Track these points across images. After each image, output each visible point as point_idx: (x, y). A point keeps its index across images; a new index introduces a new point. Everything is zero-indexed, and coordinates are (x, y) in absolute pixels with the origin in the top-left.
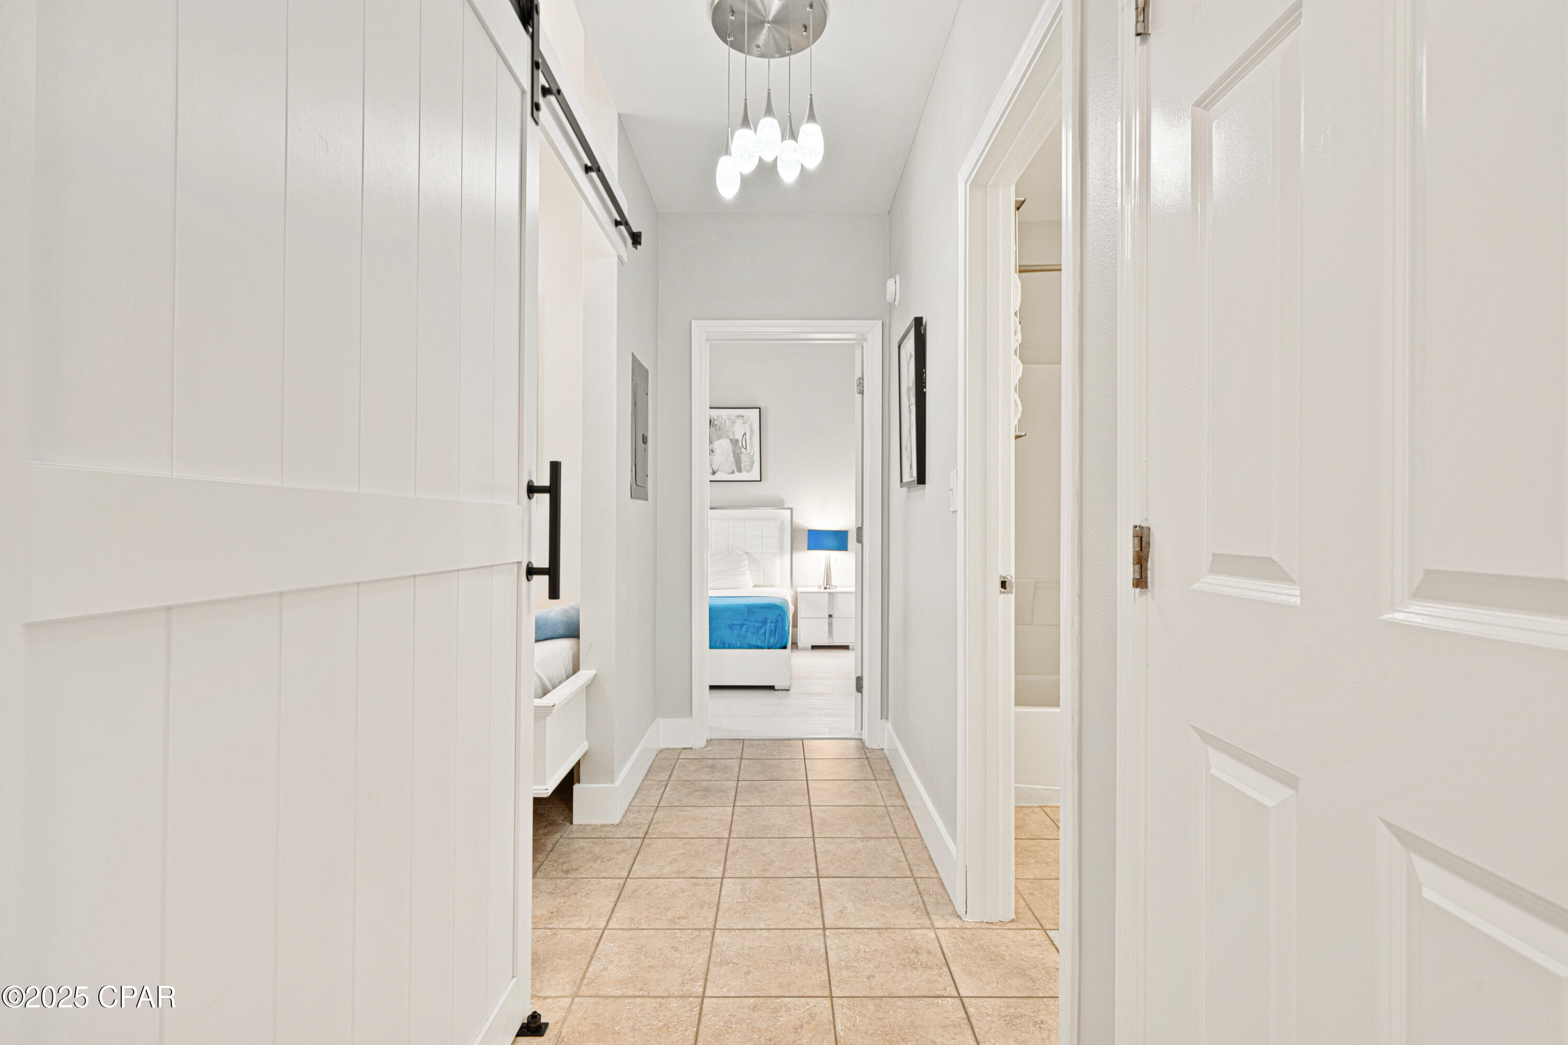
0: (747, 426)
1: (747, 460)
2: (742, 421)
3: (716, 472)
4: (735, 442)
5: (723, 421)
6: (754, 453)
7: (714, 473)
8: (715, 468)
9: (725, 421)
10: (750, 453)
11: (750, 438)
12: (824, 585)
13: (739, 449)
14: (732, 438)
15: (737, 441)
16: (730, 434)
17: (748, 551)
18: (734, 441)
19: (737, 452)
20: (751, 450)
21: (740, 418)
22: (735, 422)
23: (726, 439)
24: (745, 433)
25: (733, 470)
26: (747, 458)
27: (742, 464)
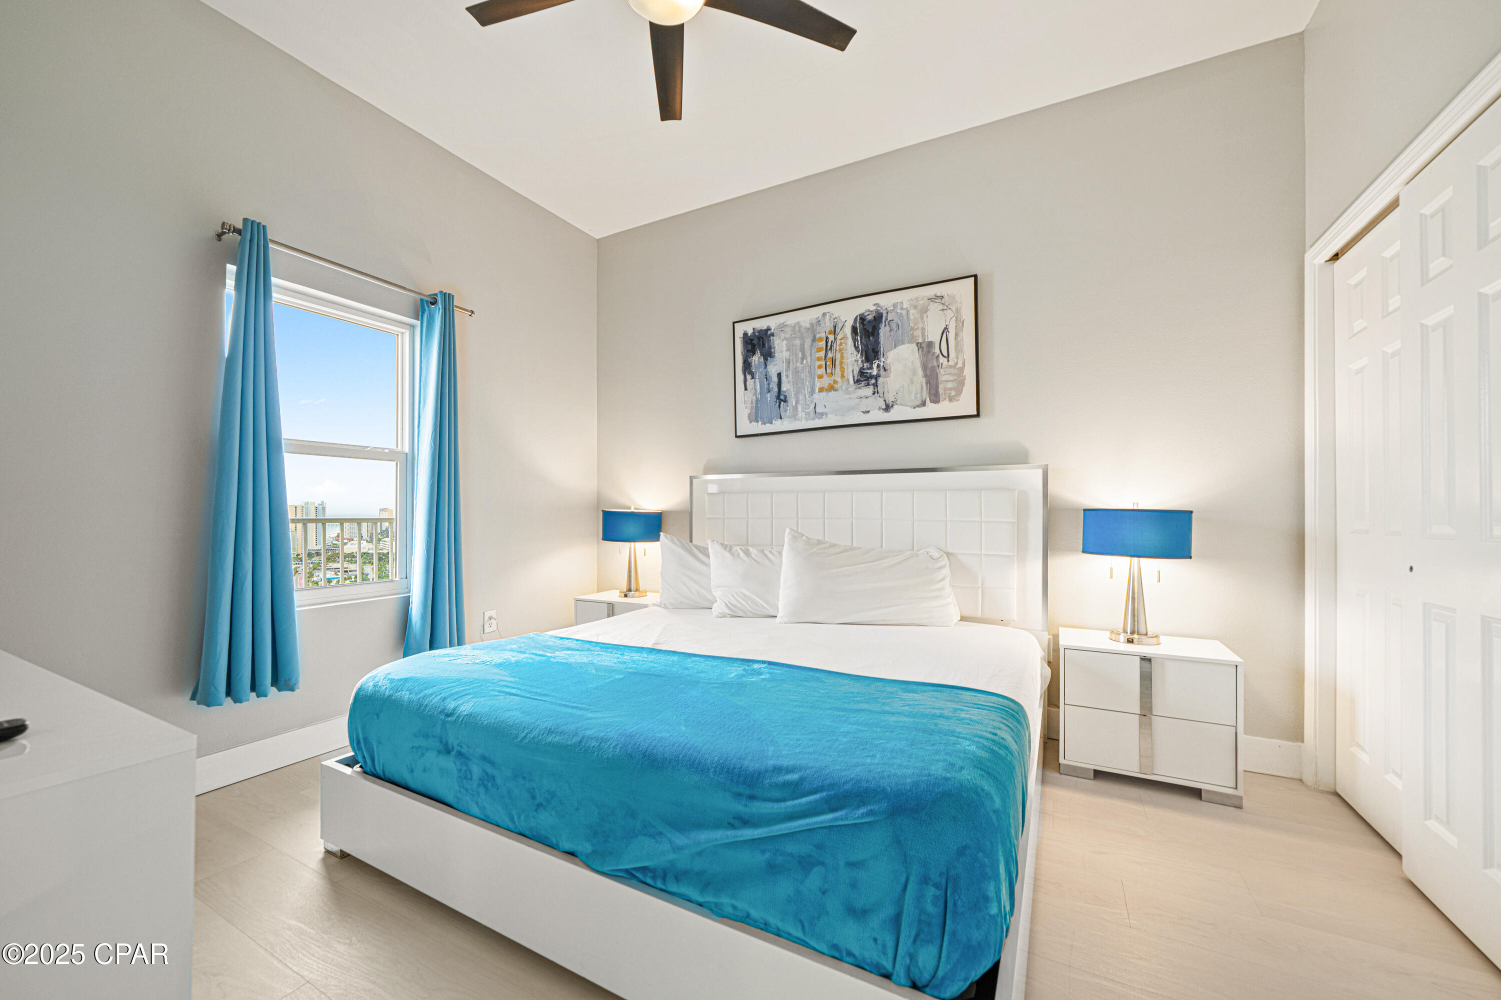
0: (949, 314)
1: (951, 378)
2: (941, 307)
3: (892, 406)
4: (926, 348)
5: (904, 312)
6: (964, 364)
7: (888, 408)
8: (890, 398)
9: (908, 311)
10: (957, 363)
11: (956, 334)
12: (1125, 632)
13: (935, 360)
14: (920, 341)
15: (930, 344)
16: (918, 333)
17: (950, 551)
18: (924, 345)
19: (930, 366)
20: (957, 358)
21: (937, 301)
22: (926, 311)
23: (909, 345)
24: (947, 329)
25: (923, 400)
26: (949, 374)
27: (941, 386)
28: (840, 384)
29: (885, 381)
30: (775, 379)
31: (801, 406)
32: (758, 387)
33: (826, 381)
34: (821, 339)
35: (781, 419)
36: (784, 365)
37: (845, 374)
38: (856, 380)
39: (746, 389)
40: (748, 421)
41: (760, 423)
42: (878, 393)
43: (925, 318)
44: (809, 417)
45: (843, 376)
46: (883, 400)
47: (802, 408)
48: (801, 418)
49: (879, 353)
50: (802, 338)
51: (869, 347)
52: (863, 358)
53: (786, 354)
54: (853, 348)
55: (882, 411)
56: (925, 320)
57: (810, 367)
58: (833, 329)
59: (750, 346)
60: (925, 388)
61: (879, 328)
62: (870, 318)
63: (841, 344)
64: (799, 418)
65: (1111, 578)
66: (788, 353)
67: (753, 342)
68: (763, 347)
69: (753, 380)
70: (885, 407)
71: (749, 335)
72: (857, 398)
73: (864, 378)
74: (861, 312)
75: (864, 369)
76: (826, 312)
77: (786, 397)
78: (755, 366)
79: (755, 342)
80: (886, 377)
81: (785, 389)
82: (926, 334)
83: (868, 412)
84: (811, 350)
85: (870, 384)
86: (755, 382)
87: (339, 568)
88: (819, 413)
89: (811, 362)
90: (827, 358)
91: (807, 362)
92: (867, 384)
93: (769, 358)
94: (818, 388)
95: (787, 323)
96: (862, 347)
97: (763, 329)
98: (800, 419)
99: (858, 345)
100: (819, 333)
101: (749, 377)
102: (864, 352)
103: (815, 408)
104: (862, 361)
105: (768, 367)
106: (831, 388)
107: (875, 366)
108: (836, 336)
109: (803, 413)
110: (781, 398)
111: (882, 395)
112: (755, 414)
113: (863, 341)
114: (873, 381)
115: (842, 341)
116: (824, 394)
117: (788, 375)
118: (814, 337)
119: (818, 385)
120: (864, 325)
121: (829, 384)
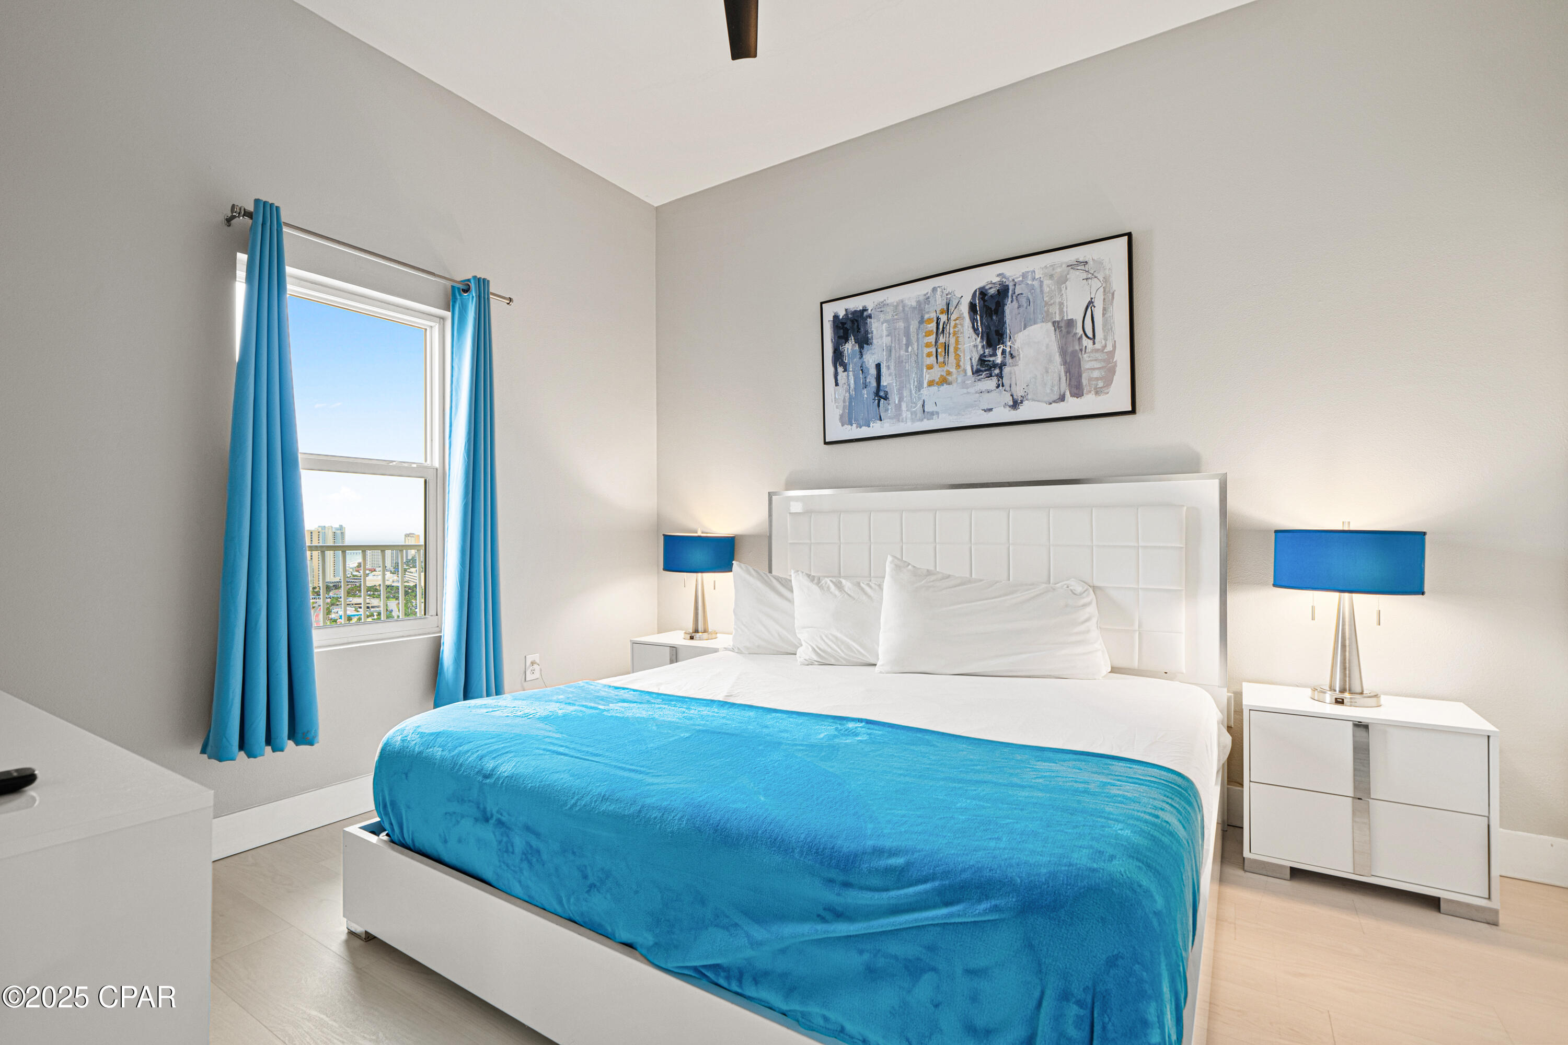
0: (1095, 284)
1: (1097, 365)
2: (1085, 275)
3: (1022, 402)
4: (1064, 328)
5: (1036, 283)
6: (1114, 347)
7: (1015, 404)
8: (1019, 393)
9: (1041, 282)
10: (1105, 346)
11: (1104, 309)
13: (1076, 343)
14: (1058, 319)
15: (1070, 323)
16: (1055, 309)
17: (1097, 583)
18: (1062, 324)
19: (1070, 350)
20: (1106, 339)
21: (1079, 268)
22: (1065, 280)
23: (1044, 324)
24: (1093, 302)
25: (1062, 393)
26: (1096, 360)
27: (1084, 375)
28: (955, 376)
29: (1013, 371)
30: (873, 371)
31: (905, 404)
32: (852, 382)
33: (937, 373)
34: (930, 320)
35: (881, 420)
36: (885, 353)
37: (961, 364)
38: (974, 369)
39: (837, 384)
40: (840, 424)
41: (854, 425)
42: (1003, 386)
43: (1064, 289)
44: (916, 417)
45: (958, 366)
46: (1009, 394)
47: (907, 406)
48: (906, 419)
49: (1005, 336)
50: (906, 320)
51: (992, 328)
52: (984, 343)
53: (886, 340)
54: (971, 330)
55: (1008, 408)
56: (1063, 292)
57: (917, 356)
58: (945, 308)
59: (842, 331)
60: (1064, 378)
61: (1004, 305)
62: (993, 292)
63: (955, 326)
64: (903, 419)
65: (1313, 619)
66: (889, 338)
67: (845, 326)
68: (858, 331)
69: (846, 373)
70: (1012, 404)
71: (841, 317)
72: (976, 393)
73: (985, 367)
74: (981, 285)
75: (985, 356)
76: (937, 286)
77: (886, 393)
78: (848, 356)
79: (848, 326)
80: (1013, 366)
81: (885, 384)
82: (1065, 310)
83: (991, 410)
84: (918, 335)
85: (993, 374)
86: (848, 376)
87: (361, 604)
88: (928, 412)
89: (918, 349)
90: (938, 344)
91: (913, 349)
92: (989, 375)
93: (865, 346)
94: (927, 381)
95: (888, 302)
96: (982, 329)
97: (858, 310)
98: (904, 419)
99: (977, 326)
100: (928, 313)
101: (840, 369)
102: (985, 335)
103: (923, 406)
104: (983, 347)
105: (864, 357)
106: (944, 381)
107: (999, 352)
108: (949, 316)
109: (909, 413)
110: (880, 395)
111: (1008, 388)
112: (849, 415)
113: (984, 321)
114: (997, 371)
115: (957, 322)
116: (935, 388)
117: (888, 366)
118: (922, 317)
119: (927, 378)
120: (984, 301)
121: (941, 376)
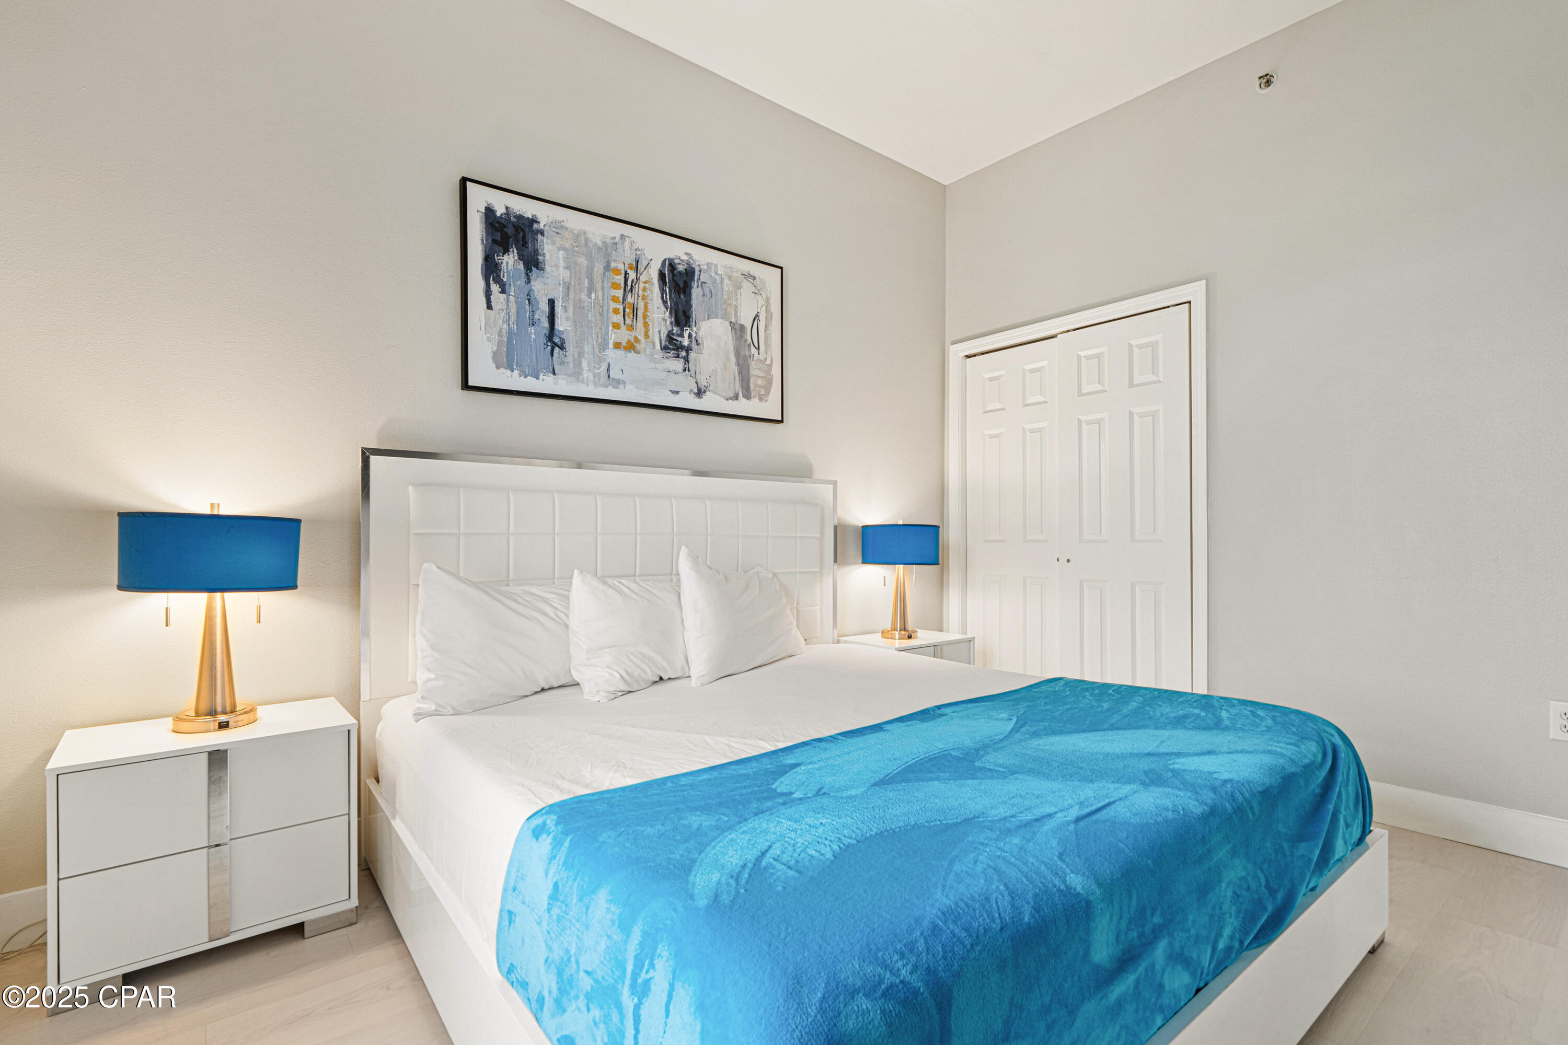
0: (760, 300)
1: (761, 374)
2: (753, 289)
3: (704, 392)
4: (738, 330)
5: (718, 278)
6: (771, 361)
7: (700, 393)
8: (702, 381)
9: (722, 279)
10: (766, 359)
11: (766, 326)
13: (747, 348)
14: (733, 320)
15: (742, 327)
16: (732, 310)
18: (737, 327)
19: (742, 353)
20: (766, 352)
21: (750, 280)
22: (740, 288)
23: (723, 321)
24: (759, 316)
25: (736, 392)
26: (760, 369)
27: (751, 380)
28: (643, 345)
29: (698, 359)
30: (545, 307)
31: (586, 361)
32: (513, 310)
33: (623, 336)
34: (617, 271)
35: (554, 374)
36: (561, 289)
37: (650, 333)
38: (663, 345)
39: (489, 307)
40: (494, 366)
41: (516, 372)
42: (689, 371)
43: (739, 294)
44: (599, 381)
45: (647, 336)
46: (694, 381)
47: (589, 365)
48: (588, 381)
49: (691, 320)
50: (590, 258)
51: (680, 306)
52: (673, 319)
53: (564, 274)
54: (660, 301)
55: (693, 395)
56: (738, 297)
57: (602, 307)
58: (634, 264)
59: (499, 234)
60: (737, 378)
61: (691, 288)
62: (681, 269)
63: (644, 289)
64: (583, 379)
66: (568, 272)
67: (505, 230)
68: (523, 245)
69: (505, 296)
70: (696, 391)
71: (498, 214)
72: (664, 370)
73: (672, 346)
74: (672, 256)
75: (673, 334)
76: (626, 234)
77: (563, 341)
78: (508, 273)
79: (510, 231)
80: (698, 353)
81: (561, 329)
82: (739, 314)
83: (677, 393)
84: (603, 282)
85: (680, 356)
86: (508, 301)
88: (614, 379)
89: (603, 300)
90: (626, 302)
91: (597, 297)
92: (676, 355)
93: (534, 269)
94: (612, 341)
95: (568, 225)
96: (671, 303)
97: (526, 216)
98: (586, 381)
99: (666, 299)
100: (615, 261)
101: (495, 288)
102: (673, 311)
103: (608, 370)
104: (671, 323)
105: (532, 283)
106: (631, 347)
107: (686, 334)
108: (638, 276)
109: (591, 374)
110: (553, 340)
111: (693, 375)
112: (507, 356)
113: (673, 296)
114: (684, 354)
115: (647, 285)
116: (621, 353)
117: (565, 307)
118: (608, 264)
119: (613, 337)
120: (674, 275)
121: (629, 340)
